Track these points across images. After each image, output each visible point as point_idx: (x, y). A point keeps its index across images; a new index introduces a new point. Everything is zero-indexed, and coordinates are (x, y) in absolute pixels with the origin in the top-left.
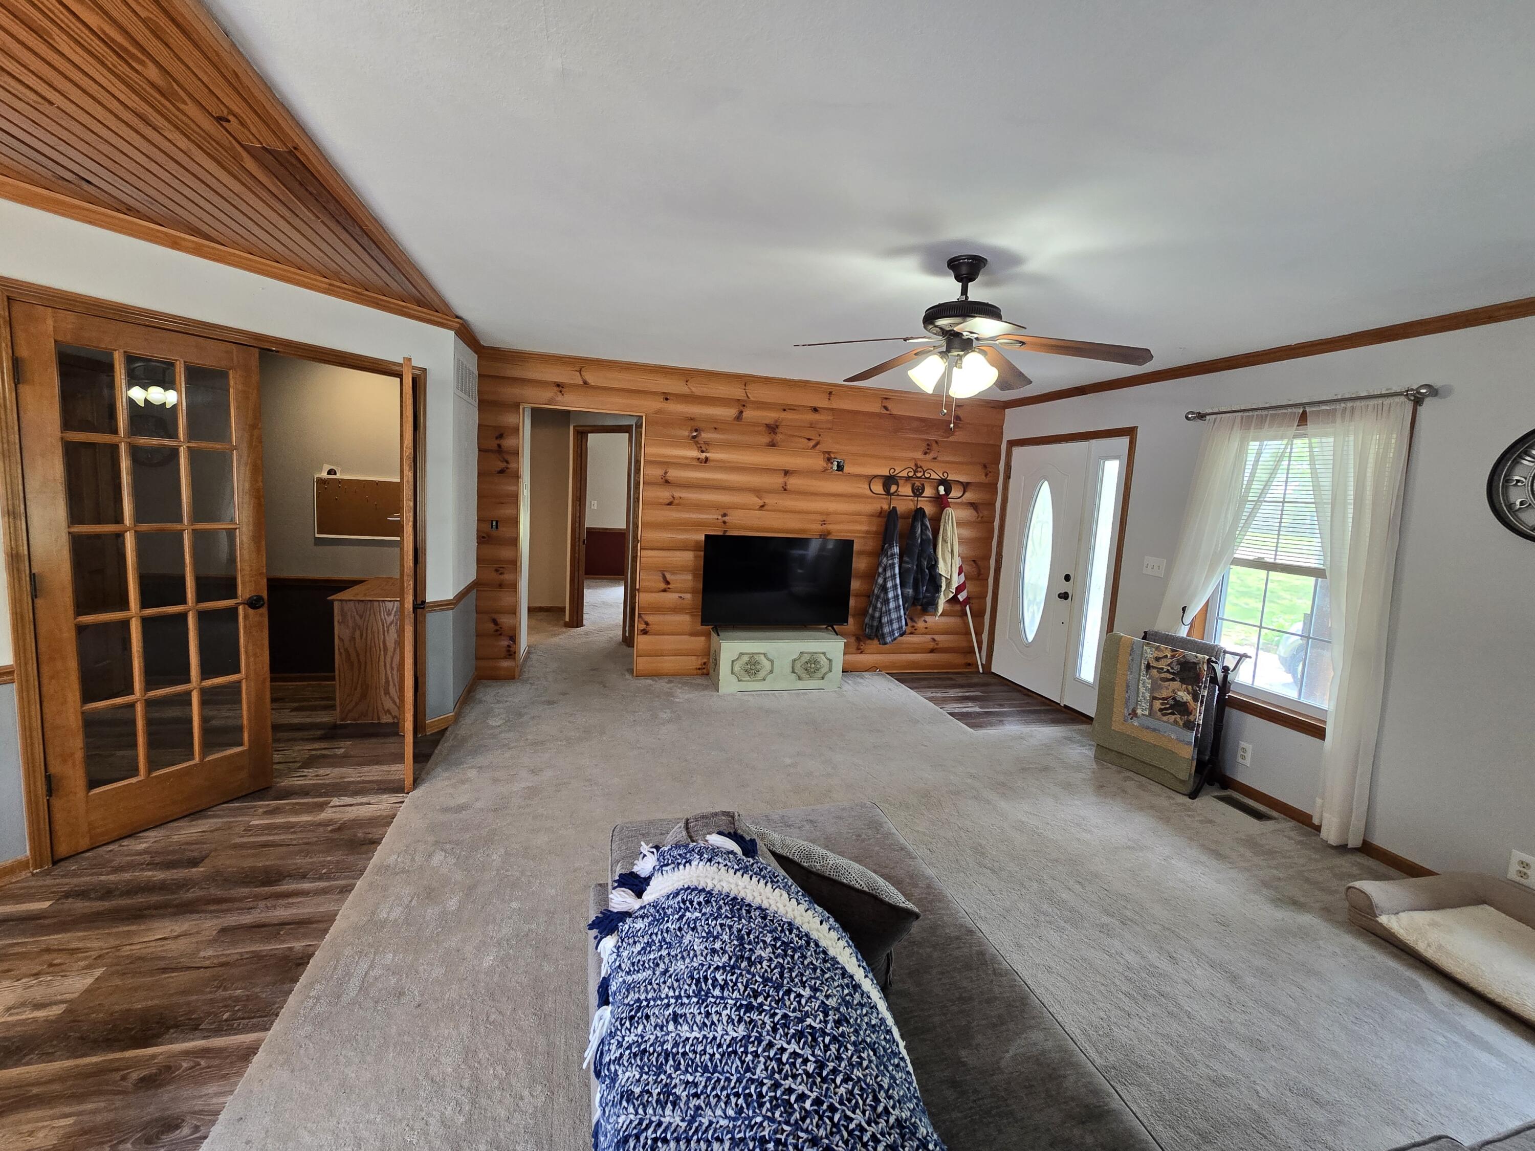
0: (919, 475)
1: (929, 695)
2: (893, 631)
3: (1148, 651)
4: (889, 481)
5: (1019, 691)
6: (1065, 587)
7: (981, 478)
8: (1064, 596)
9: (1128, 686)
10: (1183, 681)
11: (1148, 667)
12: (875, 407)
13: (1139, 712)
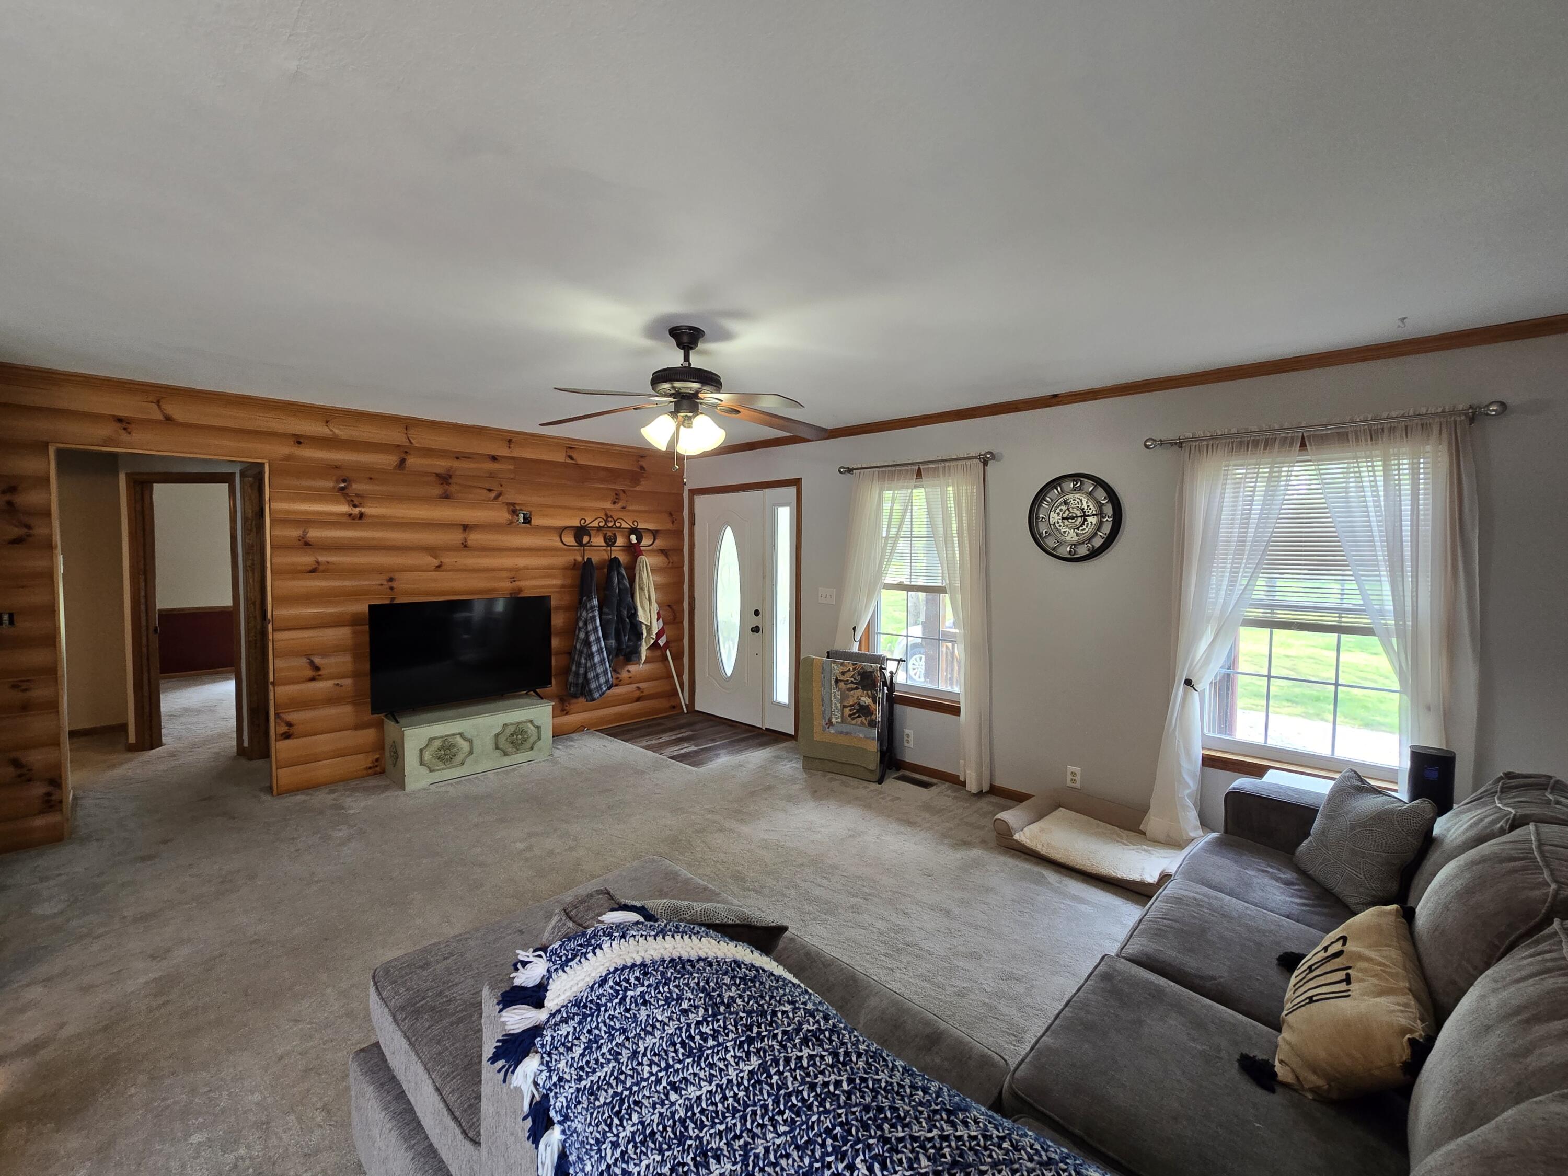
0: (610, 524)
1: (645, 743)
2: (600, 685)
3: (836, 667)
4: (580, 532)
5: (724, 724)
6: (755, 621)
7: (669, 526)
8: (756, 630)
9: (823, 700)
10: (864, 689)
11: (837, 681)
12: (560, 457)
13: (834, 720)
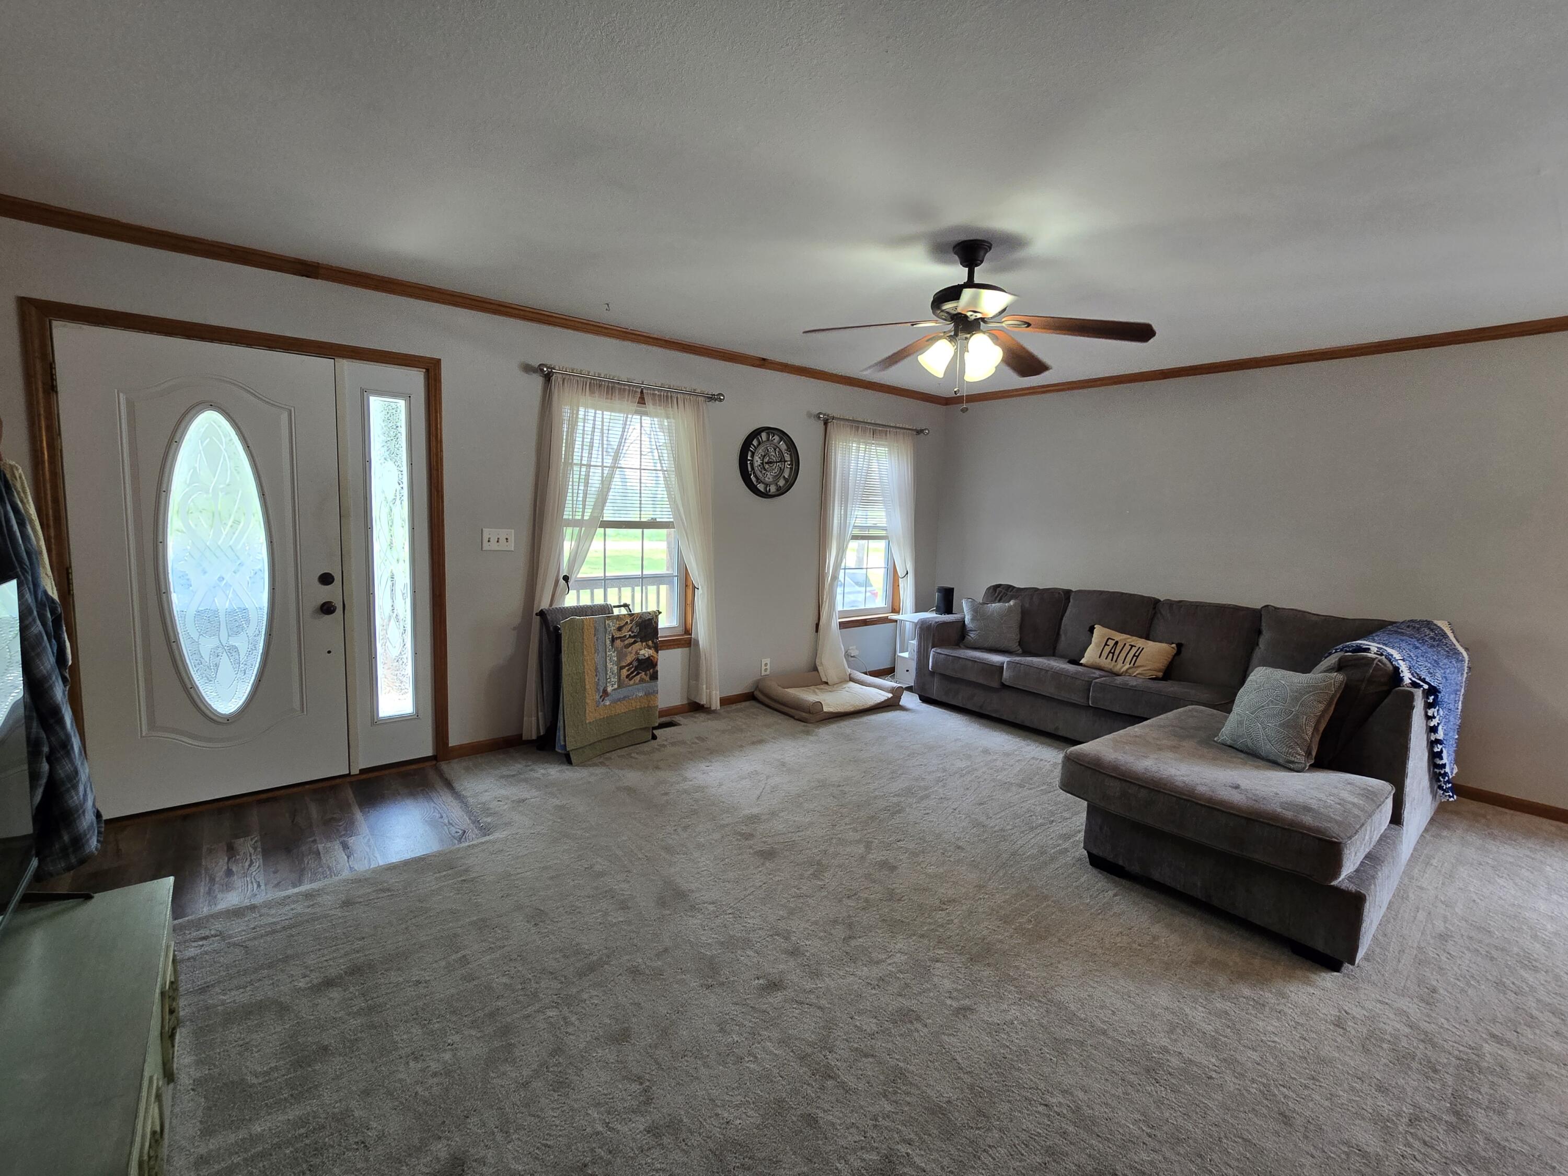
3: (611, 624)
6: (326, 593)
8: (327, 609)
9: (596, 669)
10: (642, 640)
11: (613, 640)
13: (609, 689)
